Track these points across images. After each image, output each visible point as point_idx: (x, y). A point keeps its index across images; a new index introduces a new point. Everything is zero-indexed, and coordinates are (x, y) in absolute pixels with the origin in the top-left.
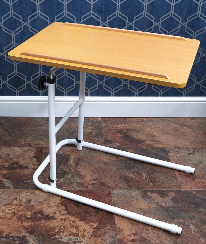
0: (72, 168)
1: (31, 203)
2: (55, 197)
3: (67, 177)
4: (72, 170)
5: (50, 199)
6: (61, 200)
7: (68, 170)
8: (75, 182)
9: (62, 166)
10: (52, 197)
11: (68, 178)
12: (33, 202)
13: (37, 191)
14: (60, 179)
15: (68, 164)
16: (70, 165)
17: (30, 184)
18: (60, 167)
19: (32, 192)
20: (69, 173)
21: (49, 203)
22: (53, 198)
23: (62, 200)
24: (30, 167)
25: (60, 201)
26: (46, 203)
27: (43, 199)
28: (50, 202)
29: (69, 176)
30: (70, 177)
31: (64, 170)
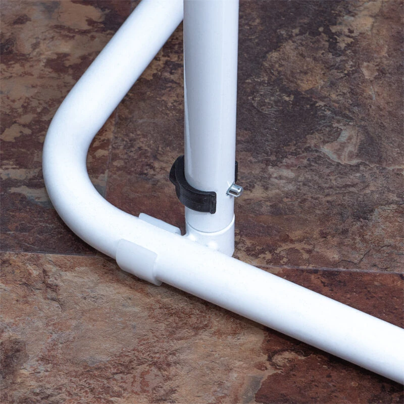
0: (366, 73)
1: (13, 372)
2: (219, 333)
3: (327, 150)
4: (371, 91)
5: (176, 345)
6: (264, 358)
7: (333, 84)
8: (393, 197)
9: (288, 47)
10: (196, 329)
11: (334, 157)
12: (36, 372)
13: (72, 268)
14: (267, 162)
15: (340, 34)
16: (356, 41)
17: (23, 198)
18: (274, 55)
19: (35, 272)
20: (342, 114)
21: (167, 386)
22: (205, 335)
23: (279, 359)
24: (26, 48)
25: (261, 367)
26: (144, 383)
27: (116, 348)
28: (173, 370)
29: (343, 146)
30: (351, 156)
31: (305, 85)
